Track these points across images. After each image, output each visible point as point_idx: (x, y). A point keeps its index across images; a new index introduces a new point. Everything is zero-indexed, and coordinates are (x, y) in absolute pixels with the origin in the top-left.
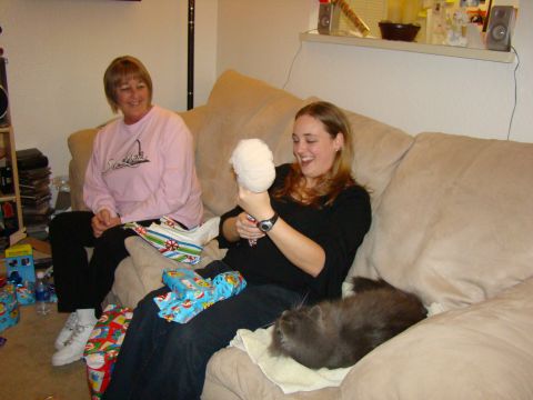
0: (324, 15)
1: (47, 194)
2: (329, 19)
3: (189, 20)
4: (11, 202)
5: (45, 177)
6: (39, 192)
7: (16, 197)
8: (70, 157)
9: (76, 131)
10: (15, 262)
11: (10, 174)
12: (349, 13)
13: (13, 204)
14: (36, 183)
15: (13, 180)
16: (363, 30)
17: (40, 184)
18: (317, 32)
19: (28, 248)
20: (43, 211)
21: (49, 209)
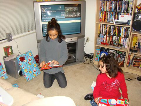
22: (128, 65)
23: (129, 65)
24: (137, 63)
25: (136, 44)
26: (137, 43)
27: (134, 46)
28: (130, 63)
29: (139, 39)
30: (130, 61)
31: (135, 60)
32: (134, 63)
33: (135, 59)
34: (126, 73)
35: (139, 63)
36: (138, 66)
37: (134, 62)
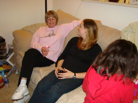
1: (6, 50)
5: (5, 45)
6: (3, 49)
8: (13, 38)
9: (15, 30)
14: (2, 47)
19: (2, 68)
20: (5, 55)
21: (6, 54)
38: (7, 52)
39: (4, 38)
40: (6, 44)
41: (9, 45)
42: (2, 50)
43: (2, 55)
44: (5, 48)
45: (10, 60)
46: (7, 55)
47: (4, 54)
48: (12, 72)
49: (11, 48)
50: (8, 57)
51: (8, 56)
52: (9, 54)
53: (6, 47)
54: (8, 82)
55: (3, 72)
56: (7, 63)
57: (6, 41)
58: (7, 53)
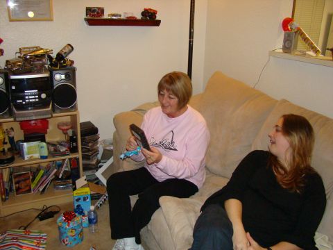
0: (288, 40)
1: (97, 151)
2: (291, 42)
3: (190, 38)
4: (75, 158)
5: (96, 140)
6: (92, 150)
7: (79, 155)
10: (80, 199)
11: (76, 141)
12: (306, 39)
13: (77, 159)
14: (90, 144)
15: (77, 144)
16: (316, 51)
17: (93, 146)
18: (281, 51)
19: (87, 189)
20: (94, 162)
21: (97, 160)
22: (4, 197)
23: (7, 194)
24: (23, 185)
25: (6, 143)
26: (7, 140)
27: (4, 149)
28: (7, 190)
29: (7, 130)
30: (7, 187)
31: (17, 179)
32: (17, 185)
33: (16, 177)
34: (7, 218)
35: (28, 181)
36: (27, 188)
37: (16, 183)
38: (99, 156)
39: (96, 126)
40: (99, 140)
41: (104, 141)
42: (89, 150)
43: (88, 162)
44: (95, 147)
45: (103, 174)
46: (98, 162)
47: (93, 160)
48: (105, 200)
49: (108, 148)
50: (100, 167)
51: (100, 164)
52: (102, 161)
53: (98, 145)
54: (96, 222)
55: (89, 197)
56: (97, 178)
57: (99, 133)
58: (100, 158)
